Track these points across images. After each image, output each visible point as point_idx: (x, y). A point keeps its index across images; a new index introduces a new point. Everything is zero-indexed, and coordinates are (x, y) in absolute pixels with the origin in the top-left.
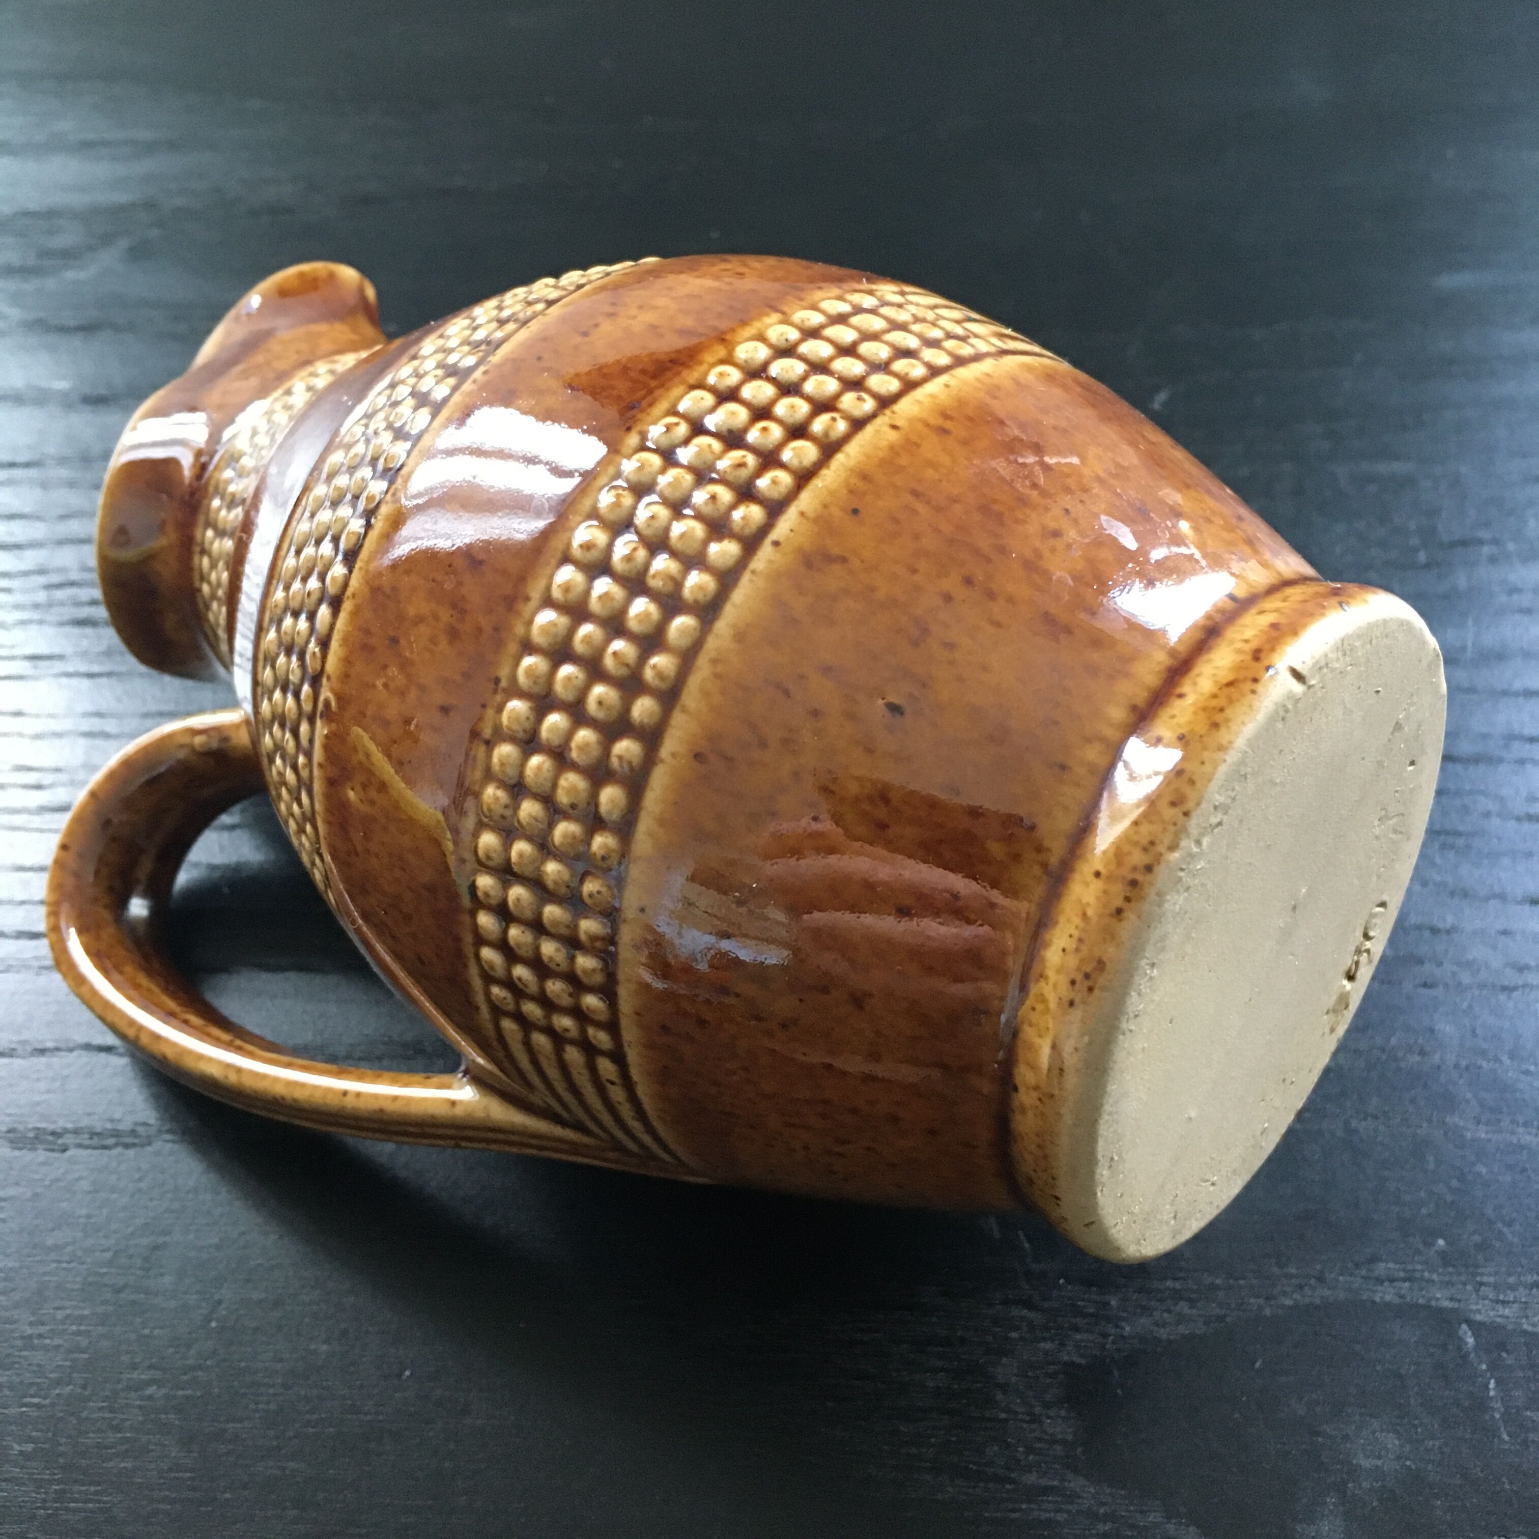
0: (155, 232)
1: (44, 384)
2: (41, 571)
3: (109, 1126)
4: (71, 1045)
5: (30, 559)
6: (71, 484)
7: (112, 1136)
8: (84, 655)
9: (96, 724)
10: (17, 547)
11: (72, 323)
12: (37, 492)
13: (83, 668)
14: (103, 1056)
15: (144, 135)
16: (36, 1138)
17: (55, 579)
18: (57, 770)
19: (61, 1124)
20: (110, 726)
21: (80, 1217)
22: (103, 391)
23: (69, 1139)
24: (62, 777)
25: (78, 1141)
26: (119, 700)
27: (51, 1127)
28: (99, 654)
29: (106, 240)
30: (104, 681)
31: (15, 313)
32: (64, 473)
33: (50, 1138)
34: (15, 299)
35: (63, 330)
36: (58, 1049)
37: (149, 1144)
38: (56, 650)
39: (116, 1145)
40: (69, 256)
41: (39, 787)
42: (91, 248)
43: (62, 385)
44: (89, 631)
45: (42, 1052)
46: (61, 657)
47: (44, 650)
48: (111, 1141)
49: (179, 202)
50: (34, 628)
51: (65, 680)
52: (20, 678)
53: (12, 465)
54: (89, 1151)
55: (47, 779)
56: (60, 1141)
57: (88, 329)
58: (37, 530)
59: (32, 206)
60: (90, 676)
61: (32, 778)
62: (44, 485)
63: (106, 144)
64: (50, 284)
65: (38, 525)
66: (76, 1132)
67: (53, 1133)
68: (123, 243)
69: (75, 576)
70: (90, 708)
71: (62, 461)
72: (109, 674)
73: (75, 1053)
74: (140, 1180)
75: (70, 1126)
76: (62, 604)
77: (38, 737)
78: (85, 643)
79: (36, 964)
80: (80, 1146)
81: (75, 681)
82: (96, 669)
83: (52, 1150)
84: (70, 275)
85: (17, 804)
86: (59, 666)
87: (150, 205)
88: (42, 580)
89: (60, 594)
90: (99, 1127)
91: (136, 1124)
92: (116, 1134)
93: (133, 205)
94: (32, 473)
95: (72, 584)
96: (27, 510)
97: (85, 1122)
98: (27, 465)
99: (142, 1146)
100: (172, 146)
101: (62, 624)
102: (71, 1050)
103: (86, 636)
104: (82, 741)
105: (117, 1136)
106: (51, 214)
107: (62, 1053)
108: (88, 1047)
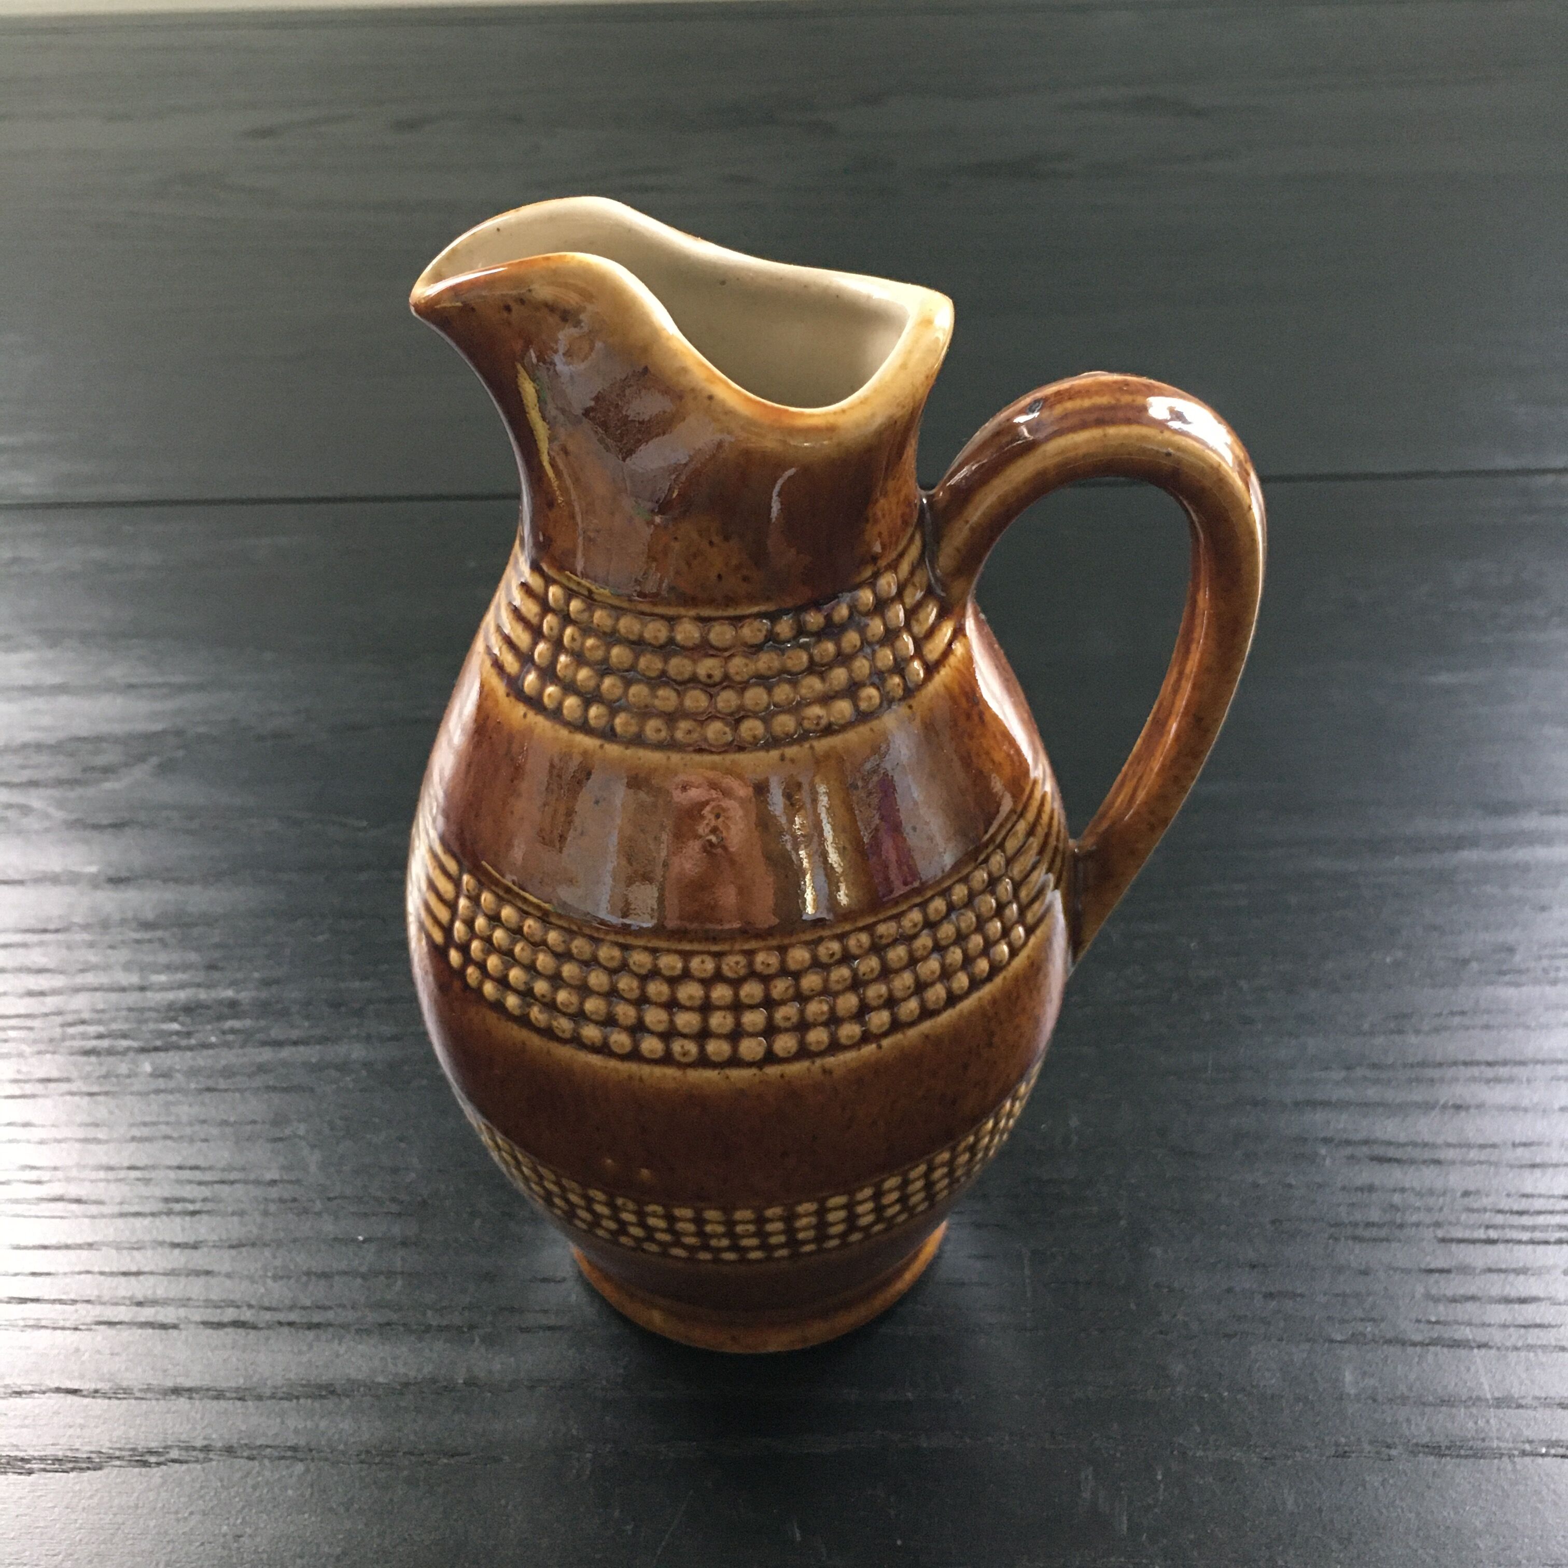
0: (181, 753)
1: (77, 869)
2: (59, 1013)
3: (69, 1454)
4: (43, 1388)
5: (51, 1003)
6: (91, 945)
7: (70, 1461)
8: (86, 1078)
9: (92, 1133)
10: (42, 994)
11: (105, 822)
12: (64, 952)
13: (85, 1089)
14: (70, 1398)
15: (179, 679)
16: (8, 1463)
17: (70, 1018)
18: (55, 1169)
19: (32, 1453)
20: (101, 1134)
21: (37, 1527)
22: (124, 874)
23: (35, 1466)
24: (60, 1174)
25: (42, 1466)
26: (111, 1113)
27: (21, 1454)
28: (99, 1077)
29: (142, 758)
30: (101, 1098)
31: (59, 815)
32: (86, 937)
33: (20, 1463)
34: (61, 804)
35: (96, 827)
36: (32, 1392)
37: (100, 1468)
38: (65, 1075)
39: (73, 1469)
40: (108, 771)
41: (39, 1182)
42: (126, 765)
43: (93, 869)
44: (93, 1059)
45: (19, 1394)
46: (68, 1080)
47: (55, 1074)
48: (71, 1465)
49: (201, 729)
50: (48, 1056)
51: (68, 1098)
52: (33, 1096)
53: (45, 931)
54: (50, 1474)
55: (45, 1176)
56: (28, 1466)
57: (118, 826)
58: (59, 981)
59: (83, 733)
60: (91, 1094)
61: (33, 1175)
62: (69, 947)
63: (150, 686)
64: (91, 792)
65: (61, 977)
66: (42, 1459)
67: (22, 1460)
68: (154, 760)
69: (86, 1016)
70: (89, 1120)
71: (86, 927)
72: (106, 1093)
73: (47, 1395)
74: (91, 1497)
75: (36, 1454)
76: (73, 1037)
77: (42, 1142)
78: (88, 1068)
79: (22, 1323)
80: (45, 1470)
81: (77, 1098)
82: (95, 1089)
83: (21, 1474)
84: (108, 785)
85: (20, 1196)
86: (65, 1087)
87: (179, 733)
88: (59, 1020)
89: (71, 1030)
90: (60, 1454)
91: (92, 1452)
92: (76, 1460)
93: (164, 732)
94: (60, 937)
95: (83, 1022)
96: (51, 966)
97: (50, 1452)
98: (57, 931)
99: (95, 1470)
100: (200, 687)
101: (72, 1054)
102: (44, 1392)
103: (90, 1064)
104: (77, 1146)
105: (74, 1461)
106: (99, 739)
107: (36, 1395)
108: (58, 1390)
